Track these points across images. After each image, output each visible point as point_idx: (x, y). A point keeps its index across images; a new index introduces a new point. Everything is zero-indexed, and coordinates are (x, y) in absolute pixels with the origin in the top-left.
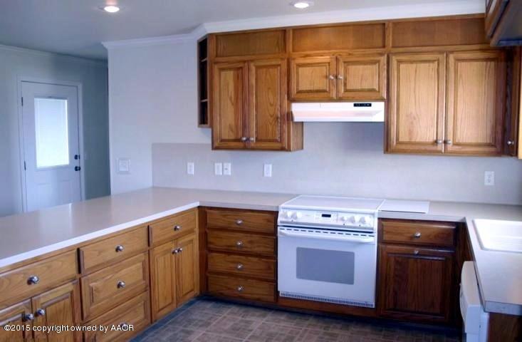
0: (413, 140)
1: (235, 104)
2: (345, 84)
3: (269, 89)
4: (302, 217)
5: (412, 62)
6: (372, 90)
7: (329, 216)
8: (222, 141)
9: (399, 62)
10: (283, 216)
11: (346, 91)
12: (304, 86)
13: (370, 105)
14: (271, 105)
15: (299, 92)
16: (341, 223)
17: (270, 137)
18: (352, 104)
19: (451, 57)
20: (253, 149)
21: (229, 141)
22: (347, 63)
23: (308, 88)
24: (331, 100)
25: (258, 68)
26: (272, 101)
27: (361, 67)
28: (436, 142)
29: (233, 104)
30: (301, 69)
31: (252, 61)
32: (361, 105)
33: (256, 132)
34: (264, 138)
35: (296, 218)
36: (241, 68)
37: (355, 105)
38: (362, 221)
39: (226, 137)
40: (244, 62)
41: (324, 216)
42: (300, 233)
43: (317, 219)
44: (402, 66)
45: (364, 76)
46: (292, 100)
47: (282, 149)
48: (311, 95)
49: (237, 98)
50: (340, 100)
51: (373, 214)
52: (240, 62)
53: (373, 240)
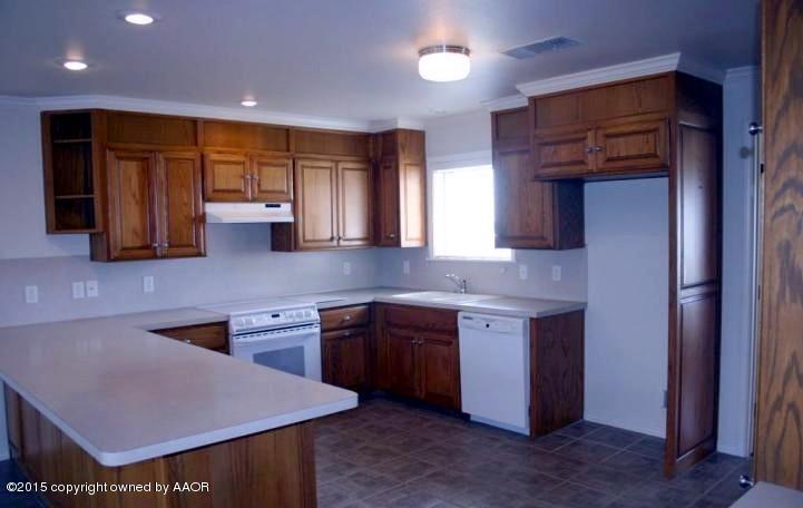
0: (317, 238)
1: (142, 203)
2: (259, 185)
3: (182, 186)
4: (257, 322)
5: (312, 167)
6: (282, 192)
7: (278, 316)
8: (124, 249)
9: (303, 167)
10: (236, 325)
11: (260, 191)
12: (221, 184)
13: (279, 206)
14: (185, 204)
15: (215, 191)
16: (290, 320)
17: (185, 241)
18: (263, 205)
19: (341, 166)
20: (164, 257)
21: (133, 249)
22: (261, 164)
23: (223, 187)
24: (246, 200)
25: (168, 160)
26: (186, 200)
27: (273, 169)
28: (332, 239)
29: (137, 203)
30: (217, 166)
31: (160, 152)
32: (272, 206)
33: (169, 237)
34: (177, 243)
35: (252, 323)
36: (147, 158)
37: (267, 206)
38: (308, 315)
39: (130, 244)
40: (151, 152)
41: (273, 316)
42: (256, 338)
43: (268, 321)
44: (305, 170)
45: (276, 178)
46: (207, 199)
47: (199, 255)
48: (226, 195)
49: (142, 195)
50: (254, 200)
51: (313, 307)
52: (144, 151)
53: (317, 330)
